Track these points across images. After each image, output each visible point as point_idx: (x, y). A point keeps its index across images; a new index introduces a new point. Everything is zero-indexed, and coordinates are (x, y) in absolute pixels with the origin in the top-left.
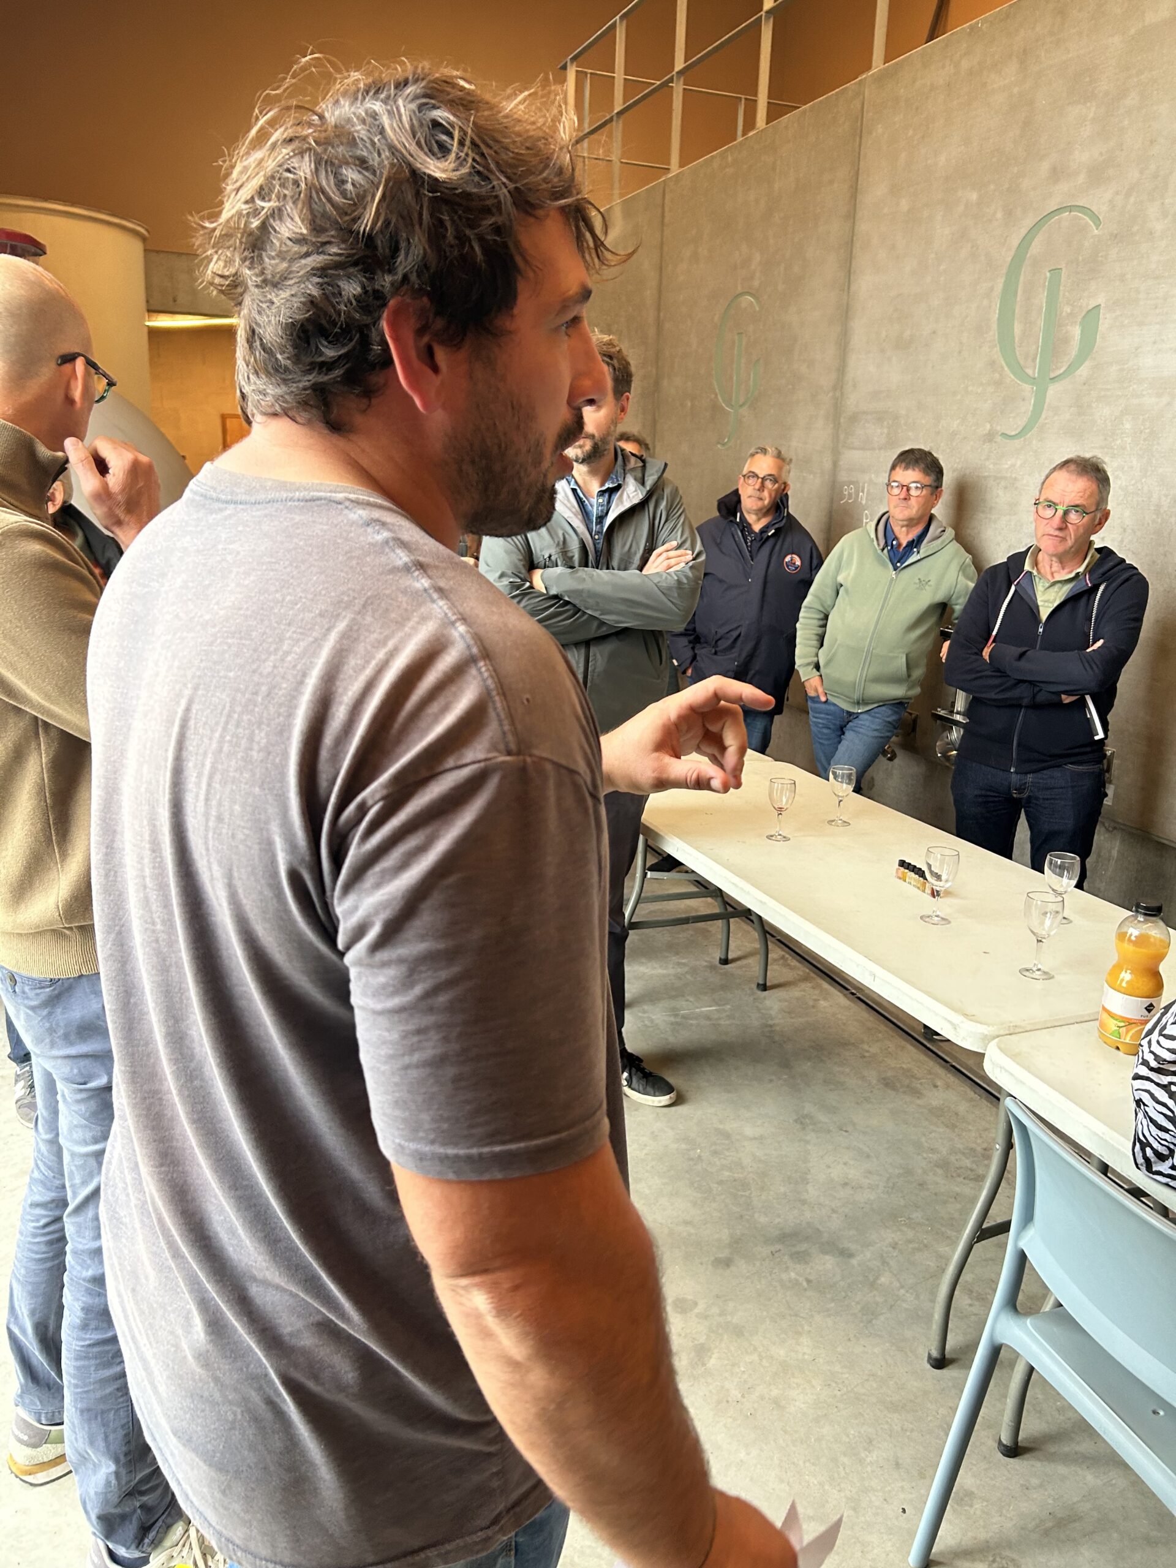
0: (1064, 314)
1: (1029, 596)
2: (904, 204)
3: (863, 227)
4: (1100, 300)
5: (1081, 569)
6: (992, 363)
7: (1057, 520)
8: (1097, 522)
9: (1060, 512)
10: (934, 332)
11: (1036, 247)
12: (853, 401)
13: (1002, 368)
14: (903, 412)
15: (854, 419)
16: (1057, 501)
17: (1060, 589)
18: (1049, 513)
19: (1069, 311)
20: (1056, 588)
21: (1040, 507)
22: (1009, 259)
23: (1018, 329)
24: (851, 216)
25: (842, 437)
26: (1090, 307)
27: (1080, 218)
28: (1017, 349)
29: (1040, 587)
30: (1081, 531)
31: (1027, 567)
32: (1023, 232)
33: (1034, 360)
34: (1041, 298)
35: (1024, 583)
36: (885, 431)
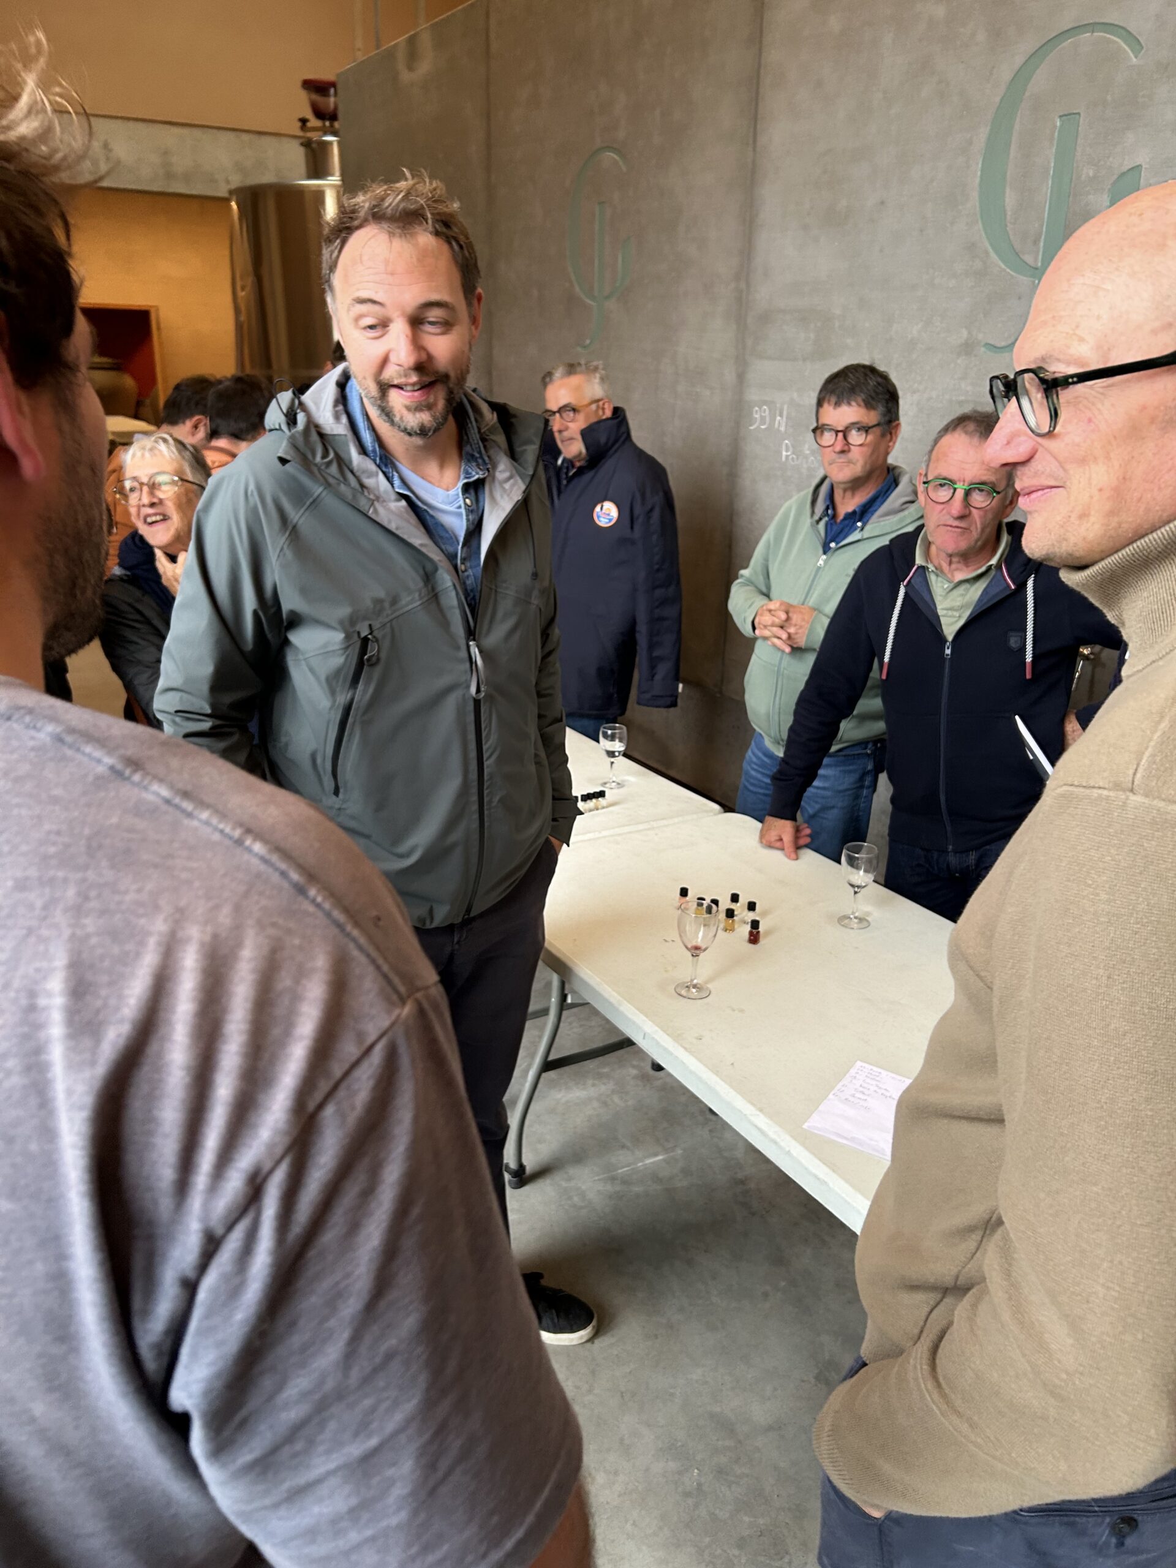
0: (1083, 177)
1: (926, 602)
2: (835, 23)
3: (774, 55)
4: (1142, 157)
5: (994, 561)
6: (971, 248)
7: (957, 506)
8: (1008, 502)
9: (960, 494)
10: (882, 203)
11: (1040, 81)
12: (763, 294)
13: (987, 252)
14: (838, 312)
15: (765, 318)
16: (954, 477)
17: (967, 590)
18: (944, 494)
19: (1091, 173)
20: (961, 589)
21: (931, 486)
22: (998, 99)
23: (1010, 199)
24: (757, 38)
25: (749, 342)
26: (1125, 168)
27: (1109, 41)
28: (1010, 227)
29: (938, 586)
30: (990, 516)
31: (919, 560)
32: (1019, 60)
33: (1036, 242)
34: (1048, 154)
35: (917, 583)
36: (812, 336)
